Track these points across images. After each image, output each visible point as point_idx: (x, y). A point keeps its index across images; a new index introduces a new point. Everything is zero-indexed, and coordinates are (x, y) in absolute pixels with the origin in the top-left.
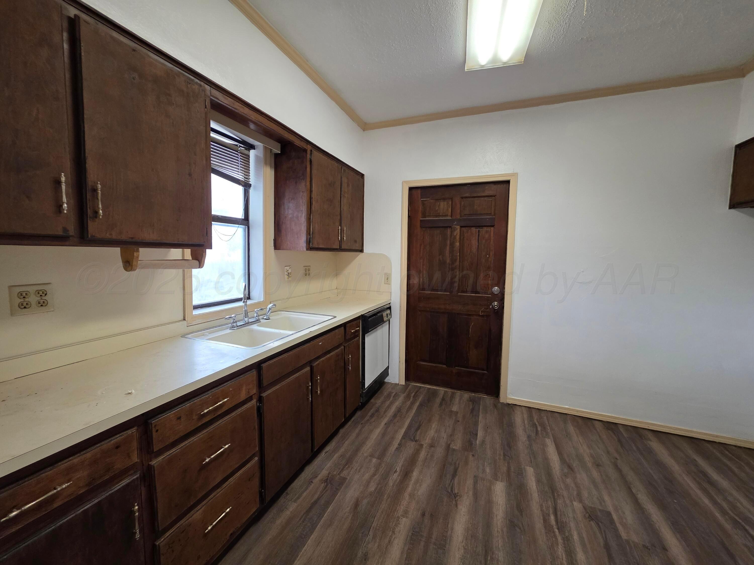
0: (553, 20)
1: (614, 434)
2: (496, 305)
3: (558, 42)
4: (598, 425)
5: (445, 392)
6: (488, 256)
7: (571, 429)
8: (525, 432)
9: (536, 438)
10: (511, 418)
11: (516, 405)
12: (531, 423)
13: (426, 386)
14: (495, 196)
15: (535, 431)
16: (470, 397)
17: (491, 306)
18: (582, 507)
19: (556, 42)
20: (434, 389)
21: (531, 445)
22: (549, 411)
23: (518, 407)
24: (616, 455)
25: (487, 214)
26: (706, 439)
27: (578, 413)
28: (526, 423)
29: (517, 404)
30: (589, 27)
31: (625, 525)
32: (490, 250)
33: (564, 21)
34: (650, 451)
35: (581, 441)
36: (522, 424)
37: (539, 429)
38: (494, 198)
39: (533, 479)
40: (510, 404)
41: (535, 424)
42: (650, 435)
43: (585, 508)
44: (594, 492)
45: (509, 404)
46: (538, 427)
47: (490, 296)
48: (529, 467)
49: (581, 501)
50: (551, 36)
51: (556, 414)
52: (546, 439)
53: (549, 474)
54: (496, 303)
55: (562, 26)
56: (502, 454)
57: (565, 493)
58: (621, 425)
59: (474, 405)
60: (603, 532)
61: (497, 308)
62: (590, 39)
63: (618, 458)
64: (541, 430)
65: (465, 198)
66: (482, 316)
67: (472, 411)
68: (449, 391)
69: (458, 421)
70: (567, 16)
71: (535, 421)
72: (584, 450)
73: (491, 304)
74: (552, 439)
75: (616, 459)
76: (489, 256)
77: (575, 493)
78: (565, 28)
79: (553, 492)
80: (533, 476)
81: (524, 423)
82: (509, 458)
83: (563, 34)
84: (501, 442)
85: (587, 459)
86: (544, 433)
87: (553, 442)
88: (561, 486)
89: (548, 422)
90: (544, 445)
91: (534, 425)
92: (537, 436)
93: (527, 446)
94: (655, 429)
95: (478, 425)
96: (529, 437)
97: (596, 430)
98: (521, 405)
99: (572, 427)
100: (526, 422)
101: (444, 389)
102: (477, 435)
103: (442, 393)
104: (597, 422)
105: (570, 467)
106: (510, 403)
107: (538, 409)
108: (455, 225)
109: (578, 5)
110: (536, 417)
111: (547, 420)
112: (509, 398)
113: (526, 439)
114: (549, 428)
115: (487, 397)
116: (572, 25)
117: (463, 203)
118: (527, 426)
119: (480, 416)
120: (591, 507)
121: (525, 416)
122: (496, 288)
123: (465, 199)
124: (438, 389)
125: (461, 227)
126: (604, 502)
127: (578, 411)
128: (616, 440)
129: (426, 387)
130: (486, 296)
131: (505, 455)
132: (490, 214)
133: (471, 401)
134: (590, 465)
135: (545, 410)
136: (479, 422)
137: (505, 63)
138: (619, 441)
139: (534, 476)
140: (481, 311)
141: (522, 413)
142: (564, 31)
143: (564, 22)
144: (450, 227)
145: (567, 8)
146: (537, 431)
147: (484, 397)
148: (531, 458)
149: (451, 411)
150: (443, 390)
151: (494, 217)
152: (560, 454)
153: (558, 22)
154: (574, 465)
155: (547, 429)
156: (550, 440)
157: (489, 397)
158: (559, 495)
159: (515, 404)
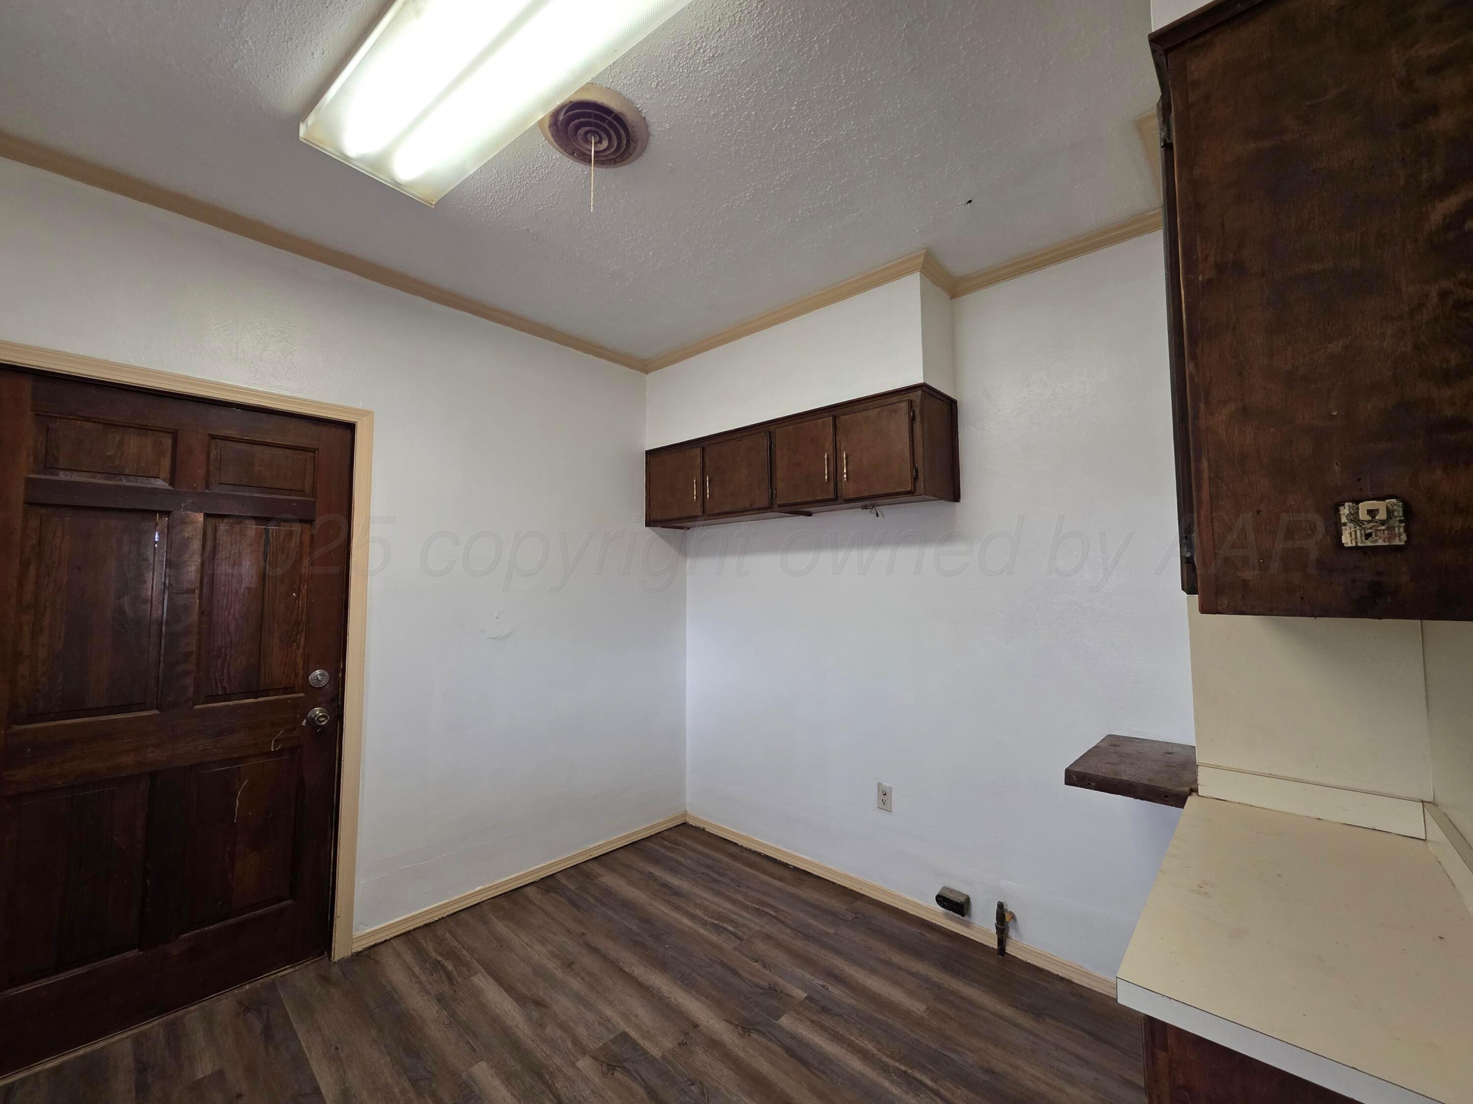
0: (506, 174)
1: (558, 893)
2: (323, 716)
3: (494, 210)
4: (531, 892)
5: (137, 1041)
6: (294, 594)
7: (501, 927)
8: (428, 993)
9: (455, 991)
10: (381, 983)
11: (375, 945)
12: (427, 965)
13: (38, 1069)
14: (314, 451)
15: (444, 977)
16: (240, 1003)
17: (305, 721)
18: (591, 1060)
19: (492, 208)
20: (83, 1057)
21: (453, 1014)
22: (448, 916)
23: (382, 948)
24: (580, 929)
25: (291, 491)
26: (645, 837)
27: (498, 889)
28: (418, 973)
29: (378, 941)
30: (544, 220)
31: (647, 1036)
32: (300, 579)
33: (519, 186)
34: (608, 892)
35: (526, 940)
36: (411, 980)
37: (450, 967)
38: (312, 454)
39: (497, 1083)
40: (361, 952)
41: (436, 960)
42: (596, 868)
43: (595, 1058)
44: (591, 1017)
45: (358, 954)
46: (446, 964)
47: (302, 695)
48: (476, 1065)
49: (584, 1051)
50: (490, 196)
51: (463, 915)
52: (473, 978)
53: (516, 1047)
54: (317, 711)
55: (512, 193)
56: (407, 1085)
57: (557, 1060)
58: (559, 874)
59: (265, 1016)
60: (636, 1075)
61: (326, 721)
62: (535, 237)
63: (584, 931)
64: (455, 966)
65: (220, 439)
66: (278, 753)
67: (267, 1034)
68: (153, 1027)
69: (239, 1096)
70: (527, 183)
71: (434, 955)
72: (539, 954)
73: (304, 716)
74: (483, 970)
75: (583, 934)
76: (298, 595)
77: (569, 1043)
78: (515, 198)
79: (539, 1076)
80: (493, 1077)
81: (414, 975)
82: (427, 1082)
83: (507, 204)
84: (388, 1058)
85: (551, 965)
86: (462, 968)
87: (489, 977)
88: (545, 1053)
89: (457, 940)
90: (476, 993)
91: (438, 966)
92: (454, 985)
93: (446, 1022)
94: (597, 855)
95: (307, 1060)
96: (440, 999)
97: (535, 904)
98: (388, 938)
99: (500, 923)
100: (417, 970)
101: (129, 1033)
102: (317, 1090)
103: (128, 1046)
104: (528, 889)
105: (539, 1003)
106: (360, 949)
107: (426, 925)
108: (186, 509)
109: (547, 179)
110: (430, 947)
111: (454, 938)
112: (357, 938)
113: (437, 1008)
114: (464, 952)
115: (292, 970)
116: (526, 201)
117: (213, 452)
118: (423, 978)
119: (299, 1035)
120: (601, 1047)
121: (409, 957)
122: (318, 672)
123: (222, 441)
124: (103, 1048)
125: (207, 516)
126: (609, 1021)
127: (497, 886)
128: (567, 903)
129: (36, 1075)
130: (289, 699)
131: (414, 1083)
132: (302, 492)
133: (248, 1010)
134: (559, 974)
135: (440, 919)
136: (306, 1051)
137: (398, 184)
138: (572, 902)
139: (494, 1075)
140: (275, 741)
141: (399, 955)
142: (510, 201)
143: (519, 189)
144: (168, 513)
145: (533, 172)
146: (449, 975)
147: (282, 976)
148: (468, 1042)
149: (197, 1086)
150: (127, 1038)
151: (313, 500)
152: (509, 989)
153: (511, 182)
154: (541, 993)
155: (464, 955)
156: (479, 975)
157: (298, 968)
158: (551, 1073)
159: (373, 943)
